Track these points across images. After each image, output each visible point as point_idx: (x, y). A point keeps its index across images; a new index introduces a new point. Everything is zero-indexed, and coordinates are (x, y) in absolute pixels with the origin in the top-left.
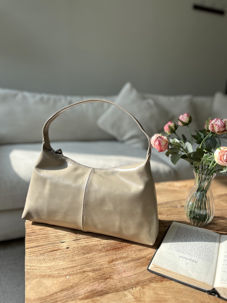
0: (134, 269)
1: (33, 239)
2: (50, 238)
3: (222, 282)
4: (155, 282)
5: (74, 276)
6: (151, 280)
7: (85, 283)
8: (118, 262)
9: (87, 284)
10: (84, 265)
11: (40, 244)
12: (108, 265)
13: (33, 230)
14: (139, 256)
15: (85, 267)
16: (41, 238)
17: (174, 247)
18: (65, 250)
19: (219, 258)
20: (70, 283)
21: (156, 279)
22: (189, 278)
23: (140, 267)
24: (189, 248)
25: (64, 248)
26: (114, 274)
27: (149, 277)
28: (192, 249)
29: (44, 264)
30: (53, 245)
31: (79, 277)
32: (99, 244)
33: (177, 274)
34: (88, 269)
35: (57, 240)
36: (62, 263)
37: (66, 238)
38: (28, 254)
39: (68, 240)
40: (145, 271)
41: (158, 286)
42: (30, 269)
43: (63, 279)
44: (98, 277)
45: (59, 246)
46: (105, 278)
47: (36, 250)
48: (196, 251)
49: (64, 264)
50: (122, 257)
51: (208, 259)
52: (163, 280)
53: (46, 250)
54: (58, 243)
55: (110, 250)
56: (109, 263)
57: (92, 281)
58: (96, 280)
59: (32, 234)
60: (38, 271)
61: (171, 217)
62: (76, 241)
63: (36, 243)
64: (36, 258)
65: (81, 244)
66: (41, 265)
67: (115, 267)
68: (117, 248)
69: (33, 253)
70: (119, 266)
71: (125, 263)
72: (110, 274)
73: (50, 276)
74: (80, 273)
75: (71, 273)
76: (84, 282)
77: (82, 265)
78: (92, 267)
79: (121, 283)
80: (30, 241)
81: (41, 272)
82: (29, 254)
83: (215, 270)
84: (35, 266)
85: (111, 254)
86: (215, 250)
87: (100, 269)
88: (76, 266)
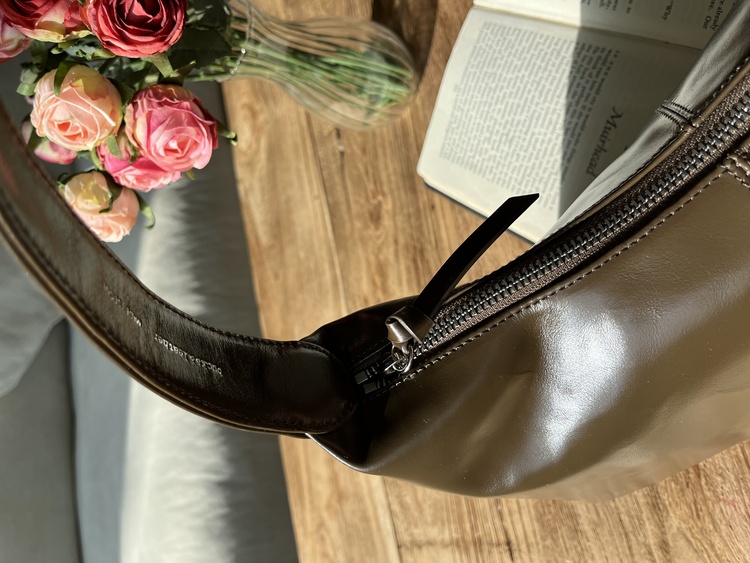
7: (719, 552)
10: (634, 543)
34: (650, 528)
58: (704, 508)
61: (389, 181)
76: (711, 553)
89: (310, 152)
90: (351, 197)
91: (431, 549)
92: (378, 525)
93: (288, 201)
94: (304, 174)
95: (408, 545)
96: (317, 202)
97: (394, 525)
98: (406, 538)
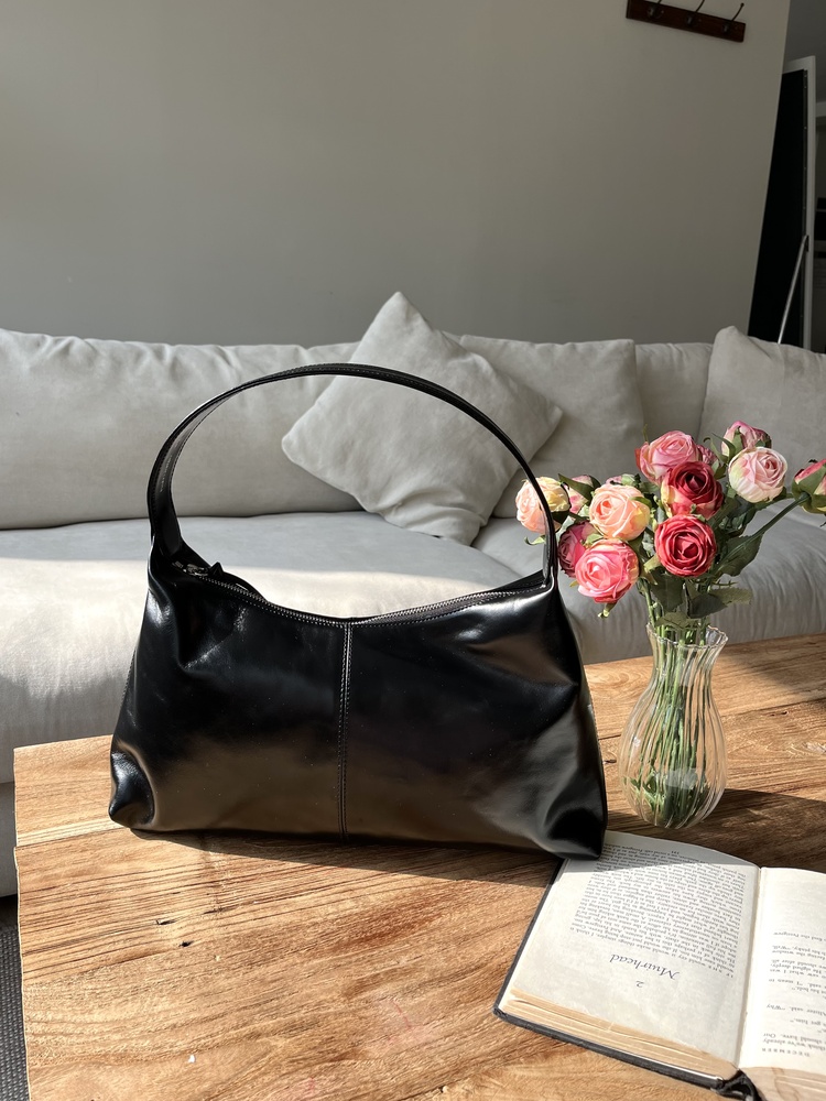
0: (441, 1015)
1: (49, 914)
2: (115, 910)
3: (767, 1046)
4: (522, 1060)
5: (218, 1055)
6: (508, 1055)
7: (260, 1080)
8: (380, 991)
9: (268, 1084)
10: (252, 1010)
11: (77, 935)
12: (343, 1006)
13: (46, 878)
14: (460, 962)
15: (257, 1017)
16: (78, 909)
17: (590, 921)
18: (176, 954)
19: (754, 956)
20: (200, 1082)
21: (528, 1050)
22: (649, 1038)
23: (465, 1007)
24: (647, 920)
25: (171, 944)
26: (370, 1037)
27: (500, 1043)
28: (656, 926)
29: (97, 1011)
30: (129, 936)
31: (235, 1059)
32: (307, 923)
33: (605, 1025)
34: (270, 1023)
35: (142, 916)
36: (167, 1006)
37: (178, 905)
38: (32, 974)
39: (186, 913)
40: (485, 1022)
41: (535, 1074)
42: (45, 1034)
43: (174, 1066)
44: (307, 1054)
45: (153, 939)
46: (336, 1055)
47: (63, 959)
48: (671, 932)
49: (175, 1010)
50: (395, 970)
51: (717, 962)
52: (554, 1053)
53: (103, 957)
54: (148, 927)
55: (348, 945)
56: (346, 995)
57: (284, 1072)
58: (302, 1065)
59: (45, 893)
60: (74, 1039)
62: (219, 915)
63: (62, 929)
64: (64, 988)
65: (237, 927)
66: (87, 1018)
67: (371, 1012)
68: (374, 936)
69: (50, 969)
70: (384, 1007)
71: (409, 992)
72: (354, 1039)
73: (122, 1058)
74: (238, 1040)
75: (203, 1041)
76: (257, 1074)
77: (245, 1008)
78: (286, 1016)
79: (396, 1073)
80: (40, 922)
81: (88, 1043)
82: (37, 973)
83: (740, 1002)
84: (62, 1022)
85: (354, 959)
86: (741, 926)
87: (315, 1023)
88: (223, 1015)
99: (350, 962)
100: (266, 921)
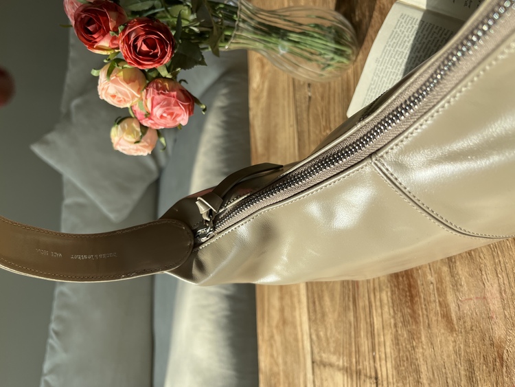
8: (453, 307)
12: (460, 337)
26: (488, 330)
32: (394, 330)
46: (498, 360)
50: (438, 289)
55: (414, 311)
56: (451, 331)
61: (335, 121)
62: (380, 382)
65: (390, 376)
67: (468, 319)
70: (466, 308)
71: (456, 285)
72: (487, 342)
78: (461, 380)
85: (425, 312)
87: (470, 363)
89: (291, 94)
90: (311, 129)
91: (331, 369)
92: (303, 345)
93: (276, 126)
94: (286, 109)
95: (318, 362)
96: (291, 129)
97: (312, 347)
98: (317, 358)
99: (427, 316)
100: (389, 355)
